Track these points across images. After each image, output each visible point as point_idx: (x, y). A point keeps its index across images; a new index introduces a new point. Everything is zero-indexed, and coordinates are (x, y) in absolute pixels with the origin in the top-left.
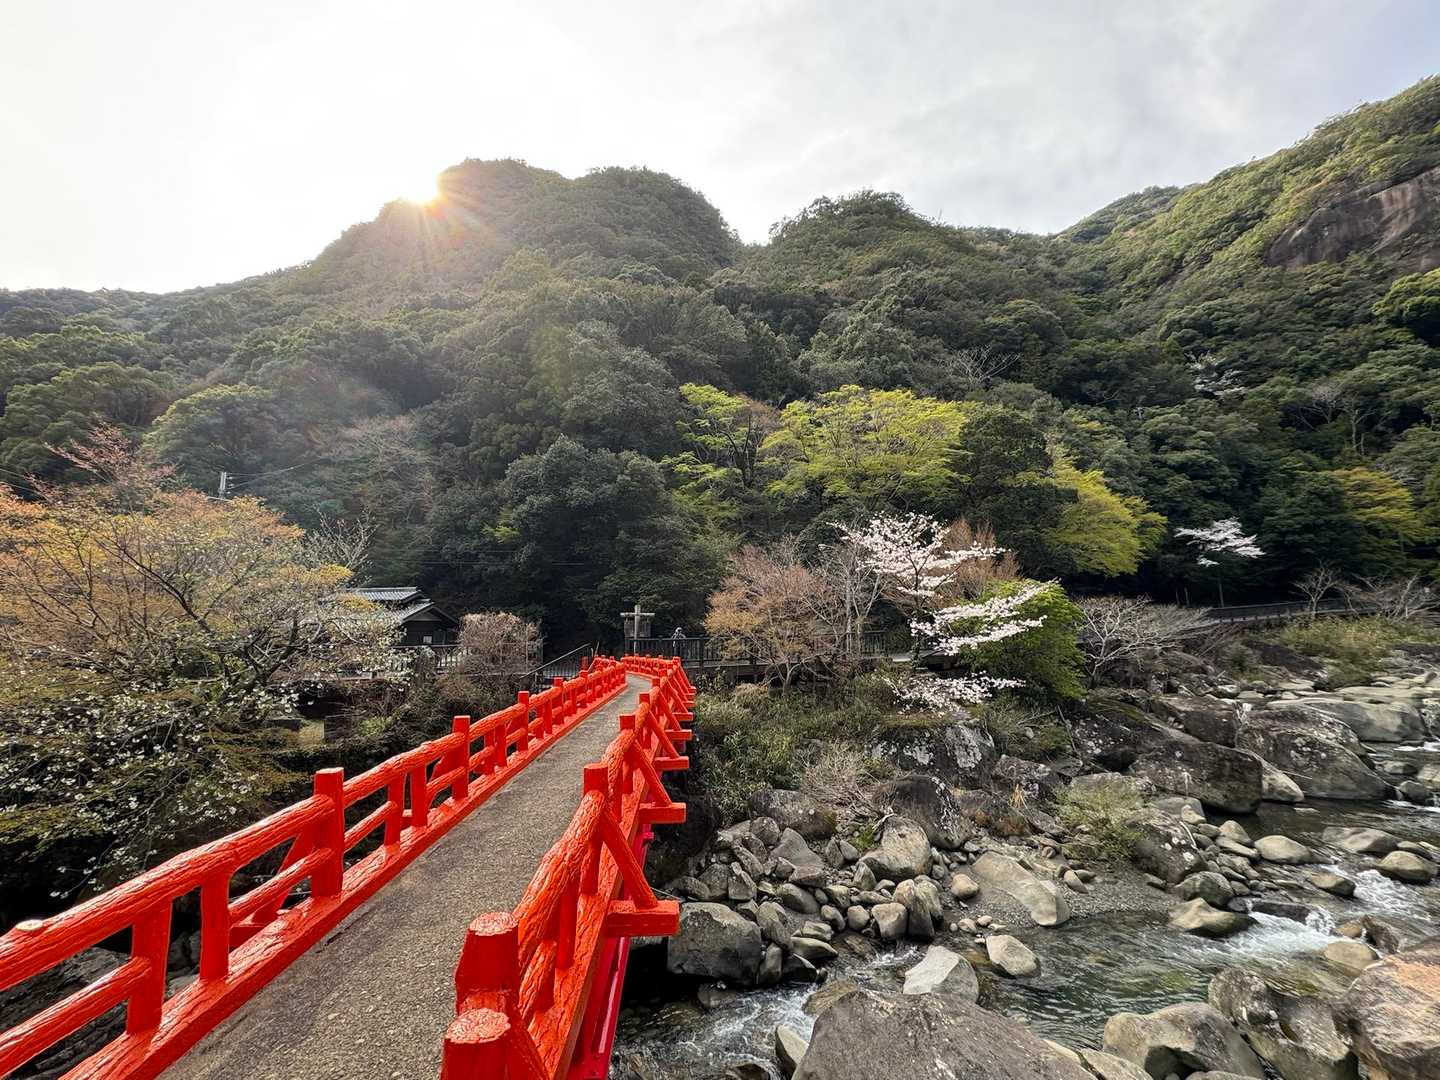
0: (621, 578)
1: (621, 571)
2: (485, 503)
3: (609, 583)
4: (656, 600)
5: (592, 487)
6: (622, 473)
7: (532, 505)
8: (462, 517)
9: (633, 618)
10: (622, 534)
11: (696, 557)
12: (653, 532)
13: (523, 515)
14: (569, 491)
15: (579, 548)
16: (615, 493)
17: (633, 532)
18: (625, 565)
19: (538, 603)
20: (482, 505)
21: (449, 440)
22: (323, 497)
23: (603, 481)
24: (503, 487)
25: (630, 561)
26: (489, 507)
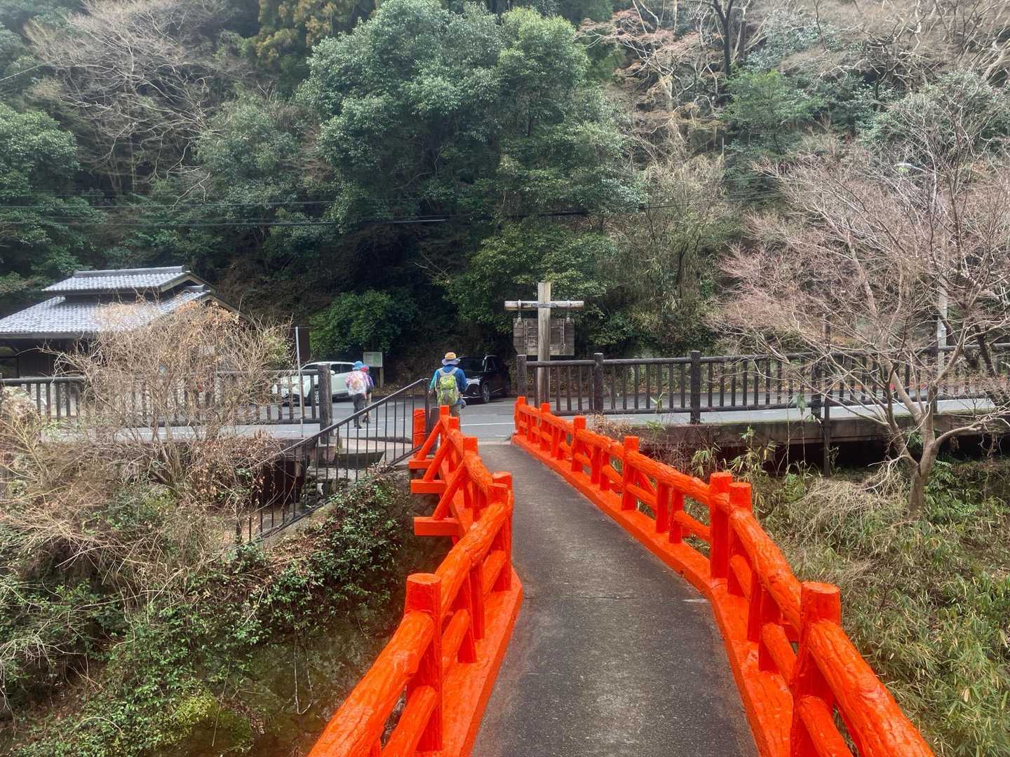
0: (510, 242)
1: (512, 230)
2: (285, 125)
3: (491, 251)
4: (572, 280)
5: (456, 77)
6: (510, 45)
7: (351, 116)
8: (249, 148)
9: (533, 314)
10: (507, 163)
11: (645, 198)
12: (565, 156)
13: (338, 134)
14: (414, 86)
15: (435, 190)
16: (495, 83)
17: (527, 160)
18: (517, 218)
19: (378, 288)
20: (280, 128)
21: (228, 26)
22: (43, 126)
23: (475, 64)
24: (307, 91)
25: (525, 211)
26: (293, 131)
